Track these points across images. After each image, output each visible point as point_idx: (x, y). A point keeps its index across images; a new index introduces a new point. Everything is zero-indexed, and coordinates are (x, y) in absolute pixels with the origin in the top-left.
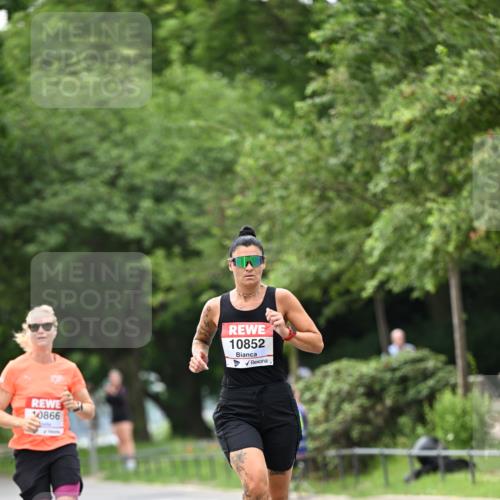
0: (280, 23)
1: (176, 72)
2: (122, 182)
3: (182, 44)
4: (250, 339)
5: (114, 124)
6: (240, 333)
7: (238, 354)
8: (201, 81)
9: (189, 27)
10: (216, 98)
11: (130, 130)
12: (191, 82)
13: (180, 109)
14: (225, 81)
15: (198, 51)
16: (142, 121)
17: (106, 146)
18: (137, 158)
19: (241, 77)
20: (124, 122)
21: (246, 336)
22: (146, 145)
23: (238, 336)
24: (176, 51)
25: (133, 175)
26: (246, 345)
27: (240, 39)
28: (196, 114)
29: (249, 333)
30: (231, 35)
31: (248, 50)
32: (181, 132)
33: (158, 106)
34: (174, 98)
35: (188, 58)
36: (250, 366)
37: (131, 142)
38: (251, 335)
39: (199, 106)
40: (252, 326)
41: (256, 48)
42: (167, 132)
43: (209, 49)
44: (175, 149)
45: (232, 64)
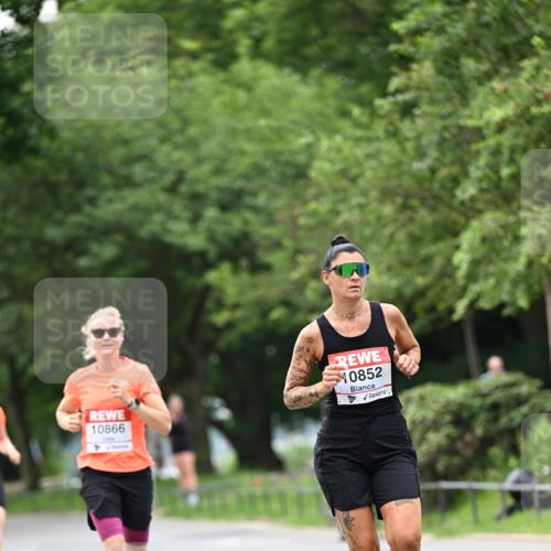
0: (358, 13)
1: (244, 67)
2: (183, 188)
3: (251, 37)
4: (365, 369)
5: (175, 124)
6: (351, 364)
7: (352, 389)
8: (271, 78)
9: (258, 19)
10: (287, 96)
11: (193, 131)
12: (261, 78)
13: (247, 108)
14: (296, 77)
15: (269, 44)
16: (205, 122)
17: (166, 148)
18: (199, 161)
19: (315, 72)
20: (186, 122)
21: (359, 366)
22: (210, 147)
23: (350, 367)
24: (244, 45)
25: (196, 181)
26: (362, 376)
27: (314, 31)
28: (266, 113)
29: (362, 362)
30: (305, 26)
31: (322, 43)
32: (249, 134)
33: (224, 105)
34: (242, 96)
35: (257, 52)
36: (368, 400)
37: (193, 144)
38: (365, 365)
39: (269, 105)
40: (364, 354)
41: (332, 41)
42: (234, 133)
43: (281, 42)
44: (243, 153)
45: (305, 58)
